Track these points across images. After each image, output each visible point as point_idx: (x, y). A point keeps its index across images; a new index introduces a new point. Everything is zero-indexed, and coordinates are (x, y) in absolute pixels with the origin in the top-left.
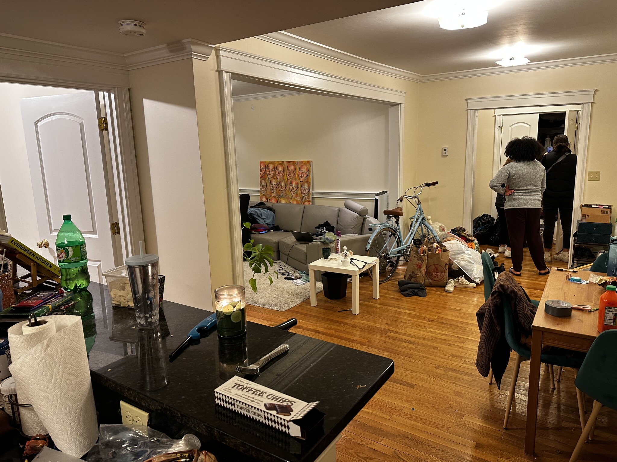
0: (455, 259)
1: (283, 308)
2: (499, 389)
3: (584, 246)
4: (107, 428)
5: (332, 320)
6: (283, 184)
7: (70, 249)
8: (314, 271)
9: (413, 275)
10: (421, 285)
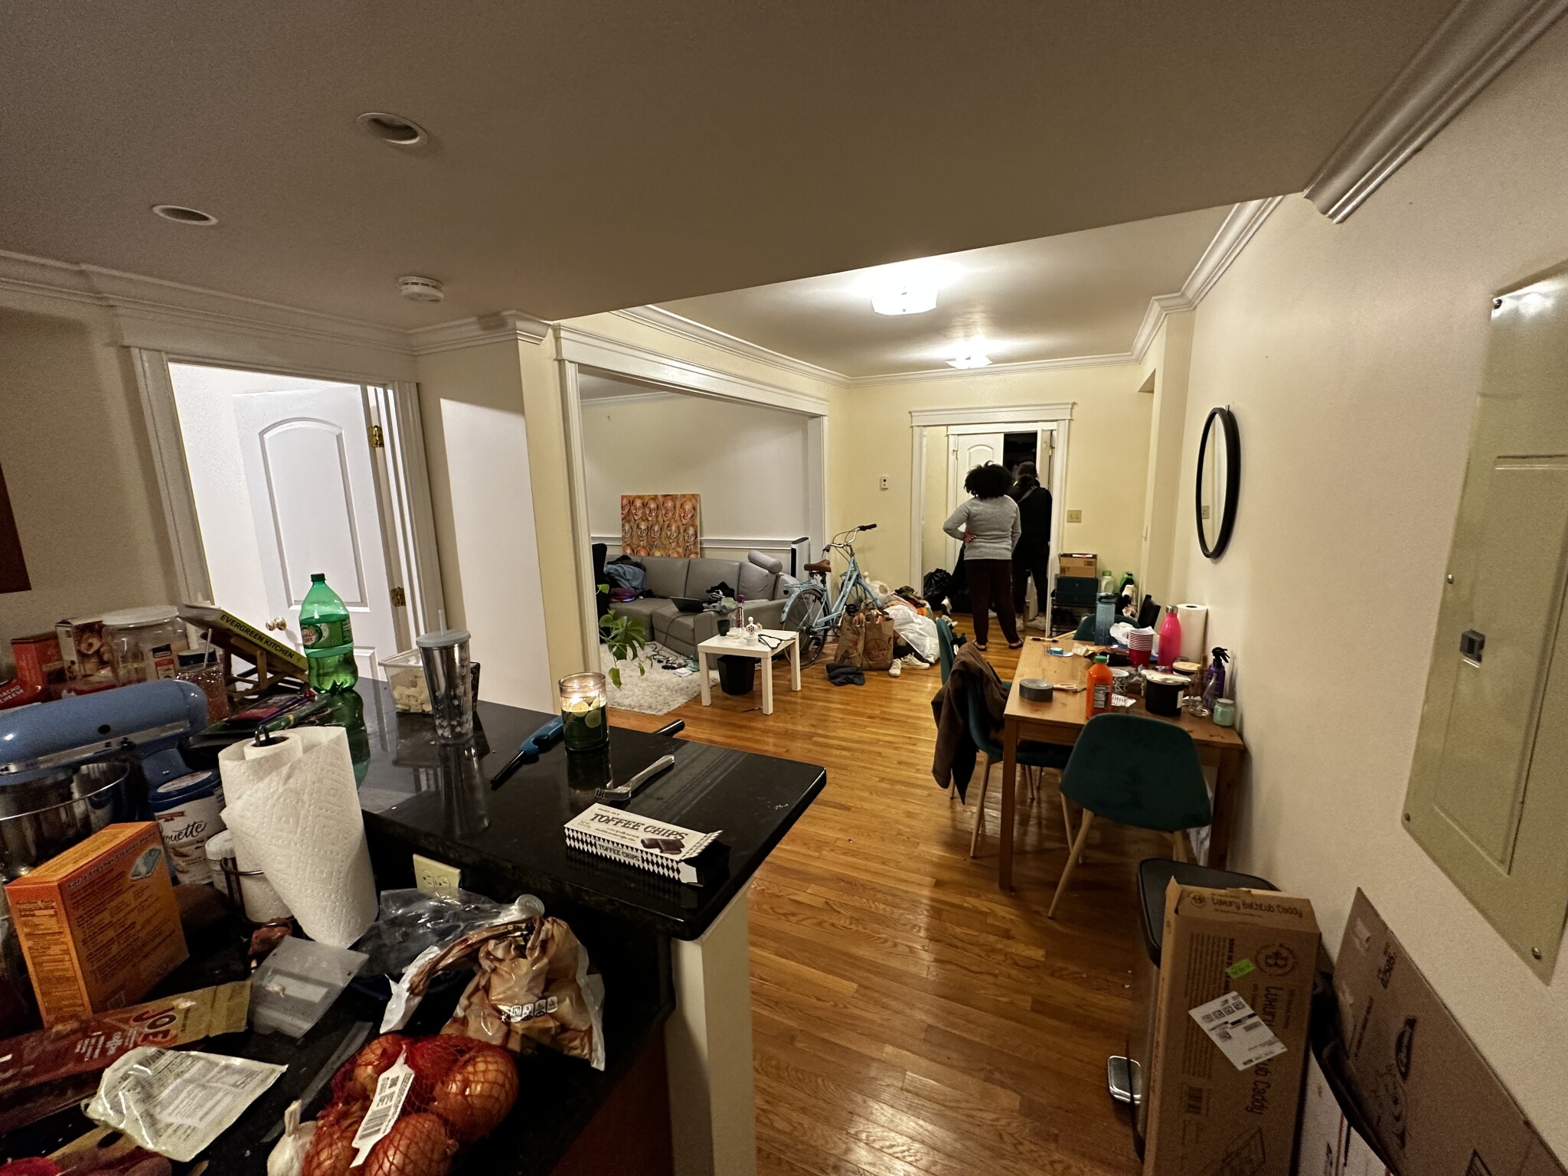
0: (902, 630)
1: (660, 710)
2: (964, 803)
3: (1064, 608)
4: (393, 896)
5: (734, 725)
6: (656, 528)
7: (324, 627)
8: (706, 654)
9: (846, 656)
10: (858, 669)
